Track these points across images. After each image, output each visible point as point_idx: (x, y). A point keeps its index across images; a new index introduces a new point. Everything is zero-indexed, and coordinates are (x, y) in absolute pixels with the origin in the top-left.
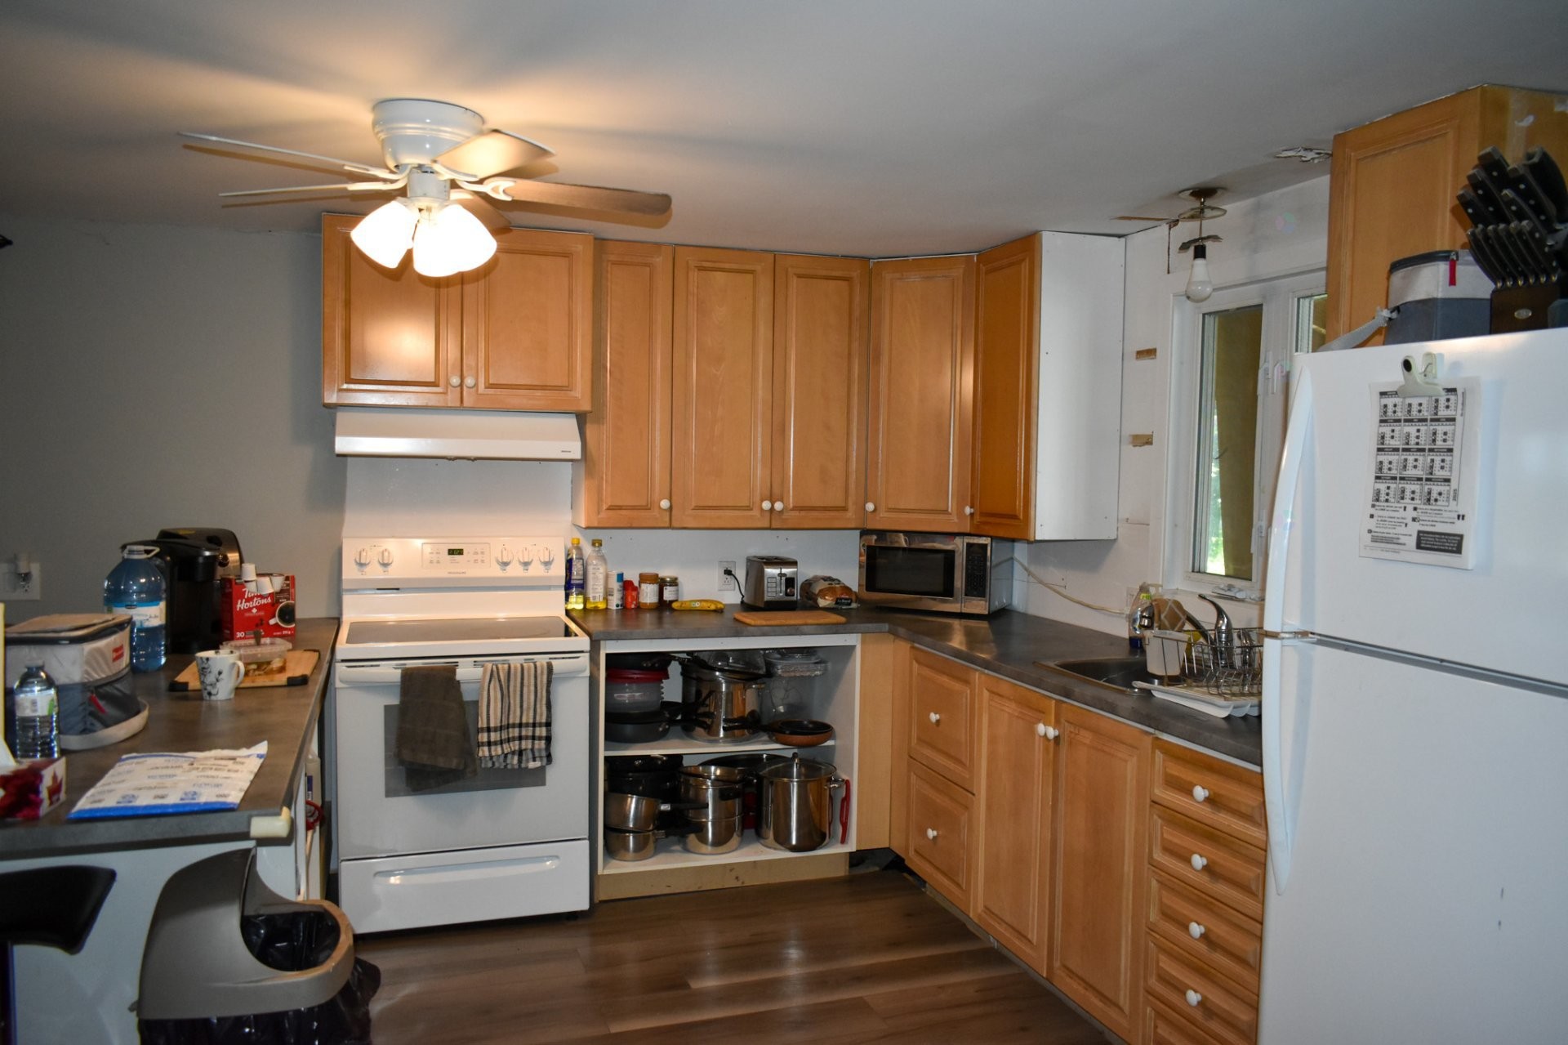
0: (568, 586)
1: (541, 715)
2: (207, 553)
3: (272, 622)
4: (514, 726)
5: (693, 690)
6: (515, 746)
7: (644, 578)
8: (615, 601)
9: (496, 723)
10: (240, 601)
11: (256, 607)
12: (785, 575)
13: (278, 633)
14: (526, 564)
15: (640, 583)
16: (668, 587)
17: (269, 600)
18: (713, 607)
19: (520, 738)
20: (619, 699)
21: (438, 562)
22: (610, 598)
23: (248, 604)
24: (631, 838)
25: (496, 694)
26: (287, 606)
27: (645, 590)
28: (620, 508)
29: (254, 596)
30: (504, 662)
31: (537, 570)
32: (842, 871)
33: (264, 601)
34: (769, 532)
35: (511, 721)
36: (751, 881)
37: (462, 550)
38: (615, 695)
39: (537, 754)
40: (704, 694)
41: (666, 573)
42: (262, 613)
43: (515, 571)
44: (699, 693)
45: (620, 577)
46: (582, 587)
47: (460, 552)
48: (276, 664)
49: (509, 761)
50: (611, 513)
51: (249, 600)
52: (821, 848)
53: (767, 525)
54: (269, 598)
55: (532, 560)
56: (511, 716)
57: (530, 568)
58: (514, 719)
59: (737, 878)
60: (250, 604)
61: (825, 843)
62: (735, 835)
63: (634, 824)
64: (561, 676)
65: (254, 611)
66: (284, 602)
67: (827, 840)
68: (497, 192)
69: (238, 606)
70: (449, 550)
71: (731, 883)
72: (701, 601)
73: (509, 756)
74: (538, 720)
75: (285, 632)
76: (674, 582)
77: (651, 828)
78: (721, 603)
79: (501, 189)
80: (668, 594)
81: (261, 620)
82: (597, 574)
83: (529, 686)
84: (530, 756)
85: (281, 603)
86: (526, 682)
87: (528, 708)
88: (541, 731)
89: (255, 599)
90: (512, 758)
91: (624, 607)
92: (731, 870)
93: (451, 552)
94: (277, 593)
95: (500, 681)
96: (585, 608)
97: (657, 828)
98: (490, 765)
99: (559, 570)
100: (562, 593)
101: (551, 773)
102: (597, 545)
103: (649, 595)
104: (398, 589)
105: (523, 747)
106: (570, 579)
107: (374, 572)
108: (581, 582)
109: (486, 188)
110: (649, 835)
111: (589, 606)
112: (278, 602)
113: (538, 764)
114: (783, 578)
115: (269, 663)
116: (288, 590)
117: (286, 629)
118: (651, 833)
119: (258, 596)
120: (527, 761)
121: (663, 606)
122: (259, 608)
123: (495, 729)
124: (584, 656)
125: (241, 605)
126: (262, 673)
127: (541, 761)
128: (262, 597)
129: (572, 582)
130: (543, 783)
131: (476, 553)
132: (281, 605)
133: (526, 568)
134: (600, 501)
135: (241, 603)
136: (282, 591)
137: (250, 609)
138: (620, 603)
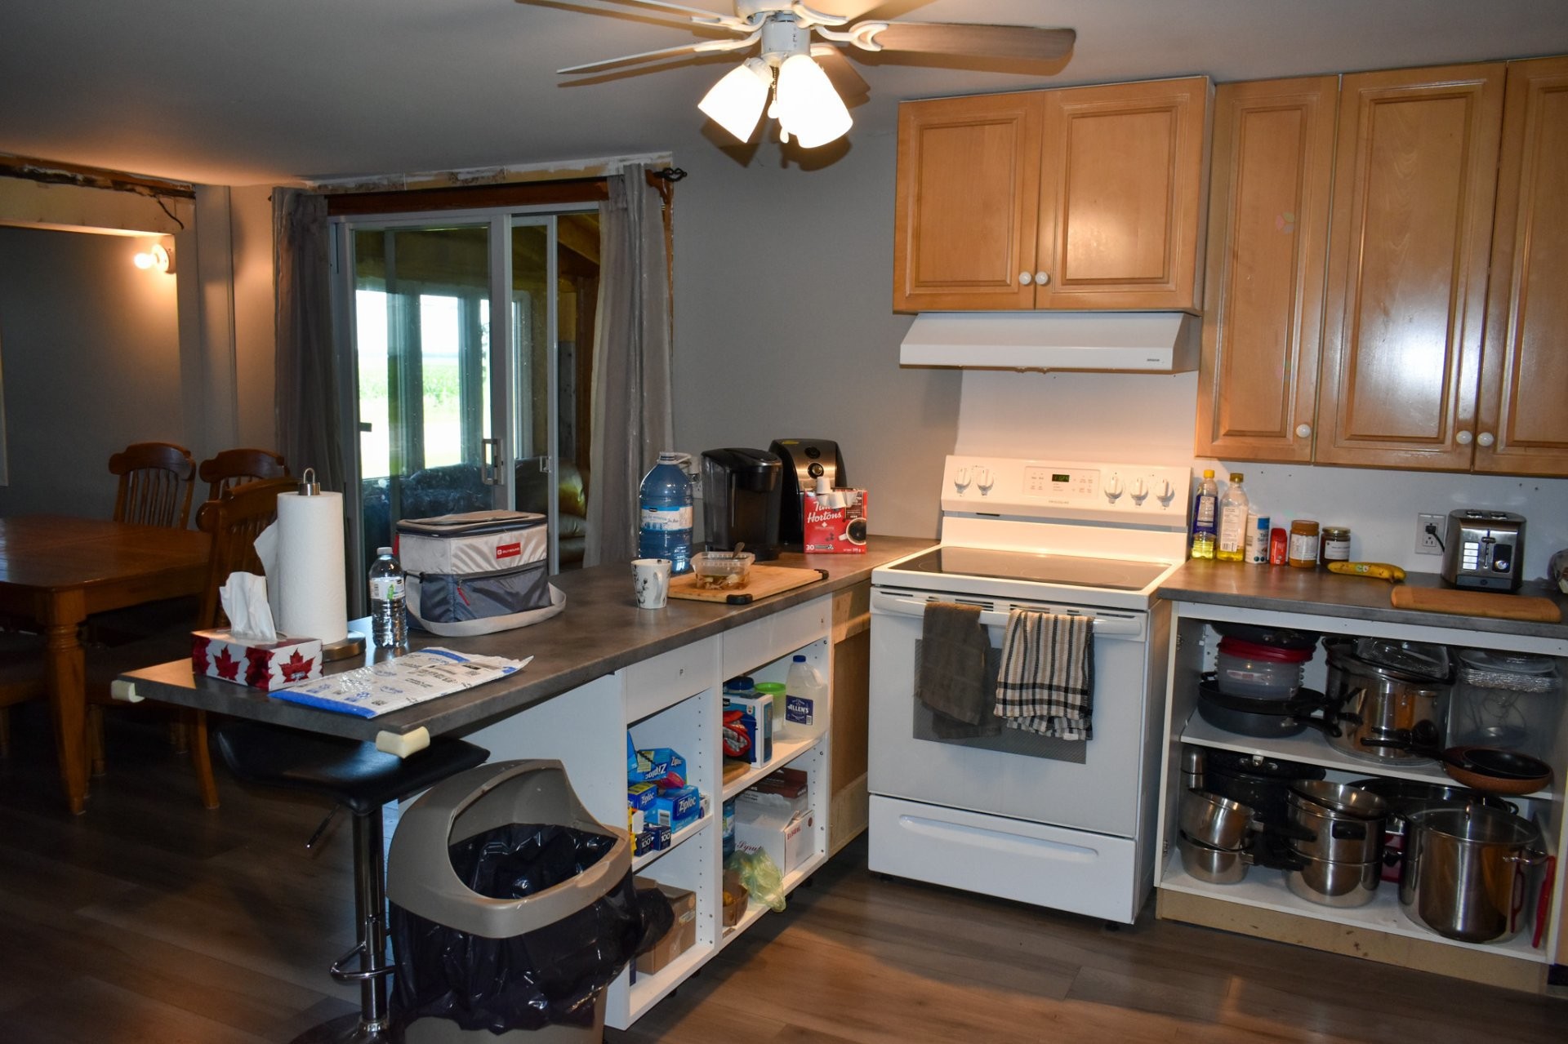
0: (1194, 530)
1: (1076, 680)
2: (764, 464)
3: (842, 537)
4: (1042, 686)
5: (1338, 683)
6: (1042, 710)
7: (1303, 528)
8: (1254, 552)
9: (1014, 679)
10: (810, 514)
11: (826, 521)
12: (1493, 540)
13: (849, 550)
14: (1139, 499)
15: (1292, 532)
16: (1331, 542)
17: (840, 515)
18: (1386, 574)
19: (1050, 702)
20: (1232, 676)
21: (1040, 488)
22: (1248, 548)
23: (818, 517)
24: (1216, 855)
25: (1019, 646)
26: (858, 523)
27: (1296, 542)
28: (1241, 434)
29: (825, 510)
30: (1034, 610)
31: (1152, 506)
32: (1534, 985)
33: (835, 516)
34: (1468, 476)
35: (1039, 681)
36: (1377, 955)
37: (1068, 476)
38: (1228, 671)
39: (1073, 725)
40: (1350, 690)
41: (1335, 523)
42: (832, 528)
43: (1125, 505)
44: (1344, 687)
45: (1264, 523)
46: (1214, 530)
47: (1065, 478)
48: (733, 579)
49: (1035, 726)
50: (1230, 441)
51: (820, 513)
52: (1499, 942)
53: (1466, 465)
54: (839, 514)
55: (1147, 494)
56: (1040, 675)
57: (1144, 502)
58: (1043, 678)
59: (1357, 945)
60: (820, 518)
61: (1502, 937)
62: (1360, 886)
63: (1221, 840)
64: (1111, 636)
65: (824, 525)
66: (855, 519)
67: (1508, 933)
68: (865, 42)
69: (809, 518)
70: (1054, 476)
71: (1345, 948)
72: (1370, 565)
73: (1036, 721)
74: (1071, 685)
75: (856, 550)
76: (1344, 536)
77: (1236, 847)
78: (1400, 569)
79: (867, 37)
80: (1333, 550)
81: (832, 535)
82: (1231, 516)
83: (1062, 643)
84: (1065, 725)
85: (852, 519)
86: (1058, 638)
87: (1061, 670)
88: (1074, 699)
89: (826, 513)
90: (1040, 724)
91: (1265, 561)
92: (1348, 933)
93: (1056, 478)
94: (847, 509)
95: (1025, 631)
96: (1215, 557)
97: (1247, 849)
98: (1015, 726)
99: (1179, 508)
100: (1183, 537)
101: (1092, 749)
102: (1236, 480)
103: (1302, 549)
104: (998, 515)
105: (1053, 713)
106: (1196, 521)
107: (972, 496)
108: (1211, 525)
109: (851, 37)
110: (1234, 856)
111: (1222, 556)
112: (848, 518)
113: (1075, 737)
114: (1491, 546)
115: (725, 578)
116: (860, 506)
117: (856, 546)
118: (1237, 854)
119: (828, 511)
120: (1063, 730)
121: (1320, 567)
122: (829, 522)
123: (1014, 687)
124: (1139, 617)
125: (812, 518)
126: (718, 587)
127: (1080, 734)
128: (834, 511)
129: (1199, 524)
130: (1081, 759)
131: (1083, 481)
132: (852, 522)
133: (1139, 503)
134: (1216, 423)
135: (812, 516)
136: (853, 507)
137: (820, 523)
138: (1260, 556)
